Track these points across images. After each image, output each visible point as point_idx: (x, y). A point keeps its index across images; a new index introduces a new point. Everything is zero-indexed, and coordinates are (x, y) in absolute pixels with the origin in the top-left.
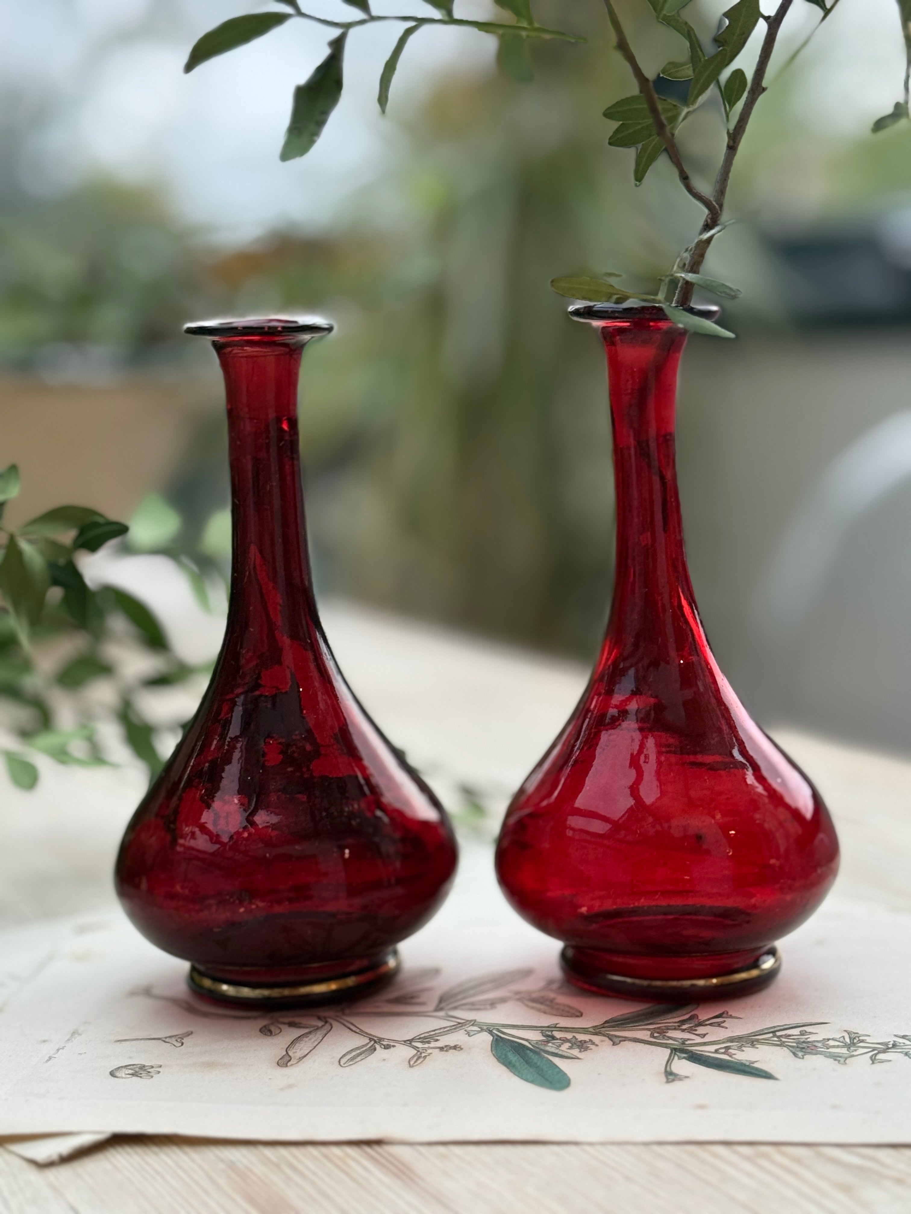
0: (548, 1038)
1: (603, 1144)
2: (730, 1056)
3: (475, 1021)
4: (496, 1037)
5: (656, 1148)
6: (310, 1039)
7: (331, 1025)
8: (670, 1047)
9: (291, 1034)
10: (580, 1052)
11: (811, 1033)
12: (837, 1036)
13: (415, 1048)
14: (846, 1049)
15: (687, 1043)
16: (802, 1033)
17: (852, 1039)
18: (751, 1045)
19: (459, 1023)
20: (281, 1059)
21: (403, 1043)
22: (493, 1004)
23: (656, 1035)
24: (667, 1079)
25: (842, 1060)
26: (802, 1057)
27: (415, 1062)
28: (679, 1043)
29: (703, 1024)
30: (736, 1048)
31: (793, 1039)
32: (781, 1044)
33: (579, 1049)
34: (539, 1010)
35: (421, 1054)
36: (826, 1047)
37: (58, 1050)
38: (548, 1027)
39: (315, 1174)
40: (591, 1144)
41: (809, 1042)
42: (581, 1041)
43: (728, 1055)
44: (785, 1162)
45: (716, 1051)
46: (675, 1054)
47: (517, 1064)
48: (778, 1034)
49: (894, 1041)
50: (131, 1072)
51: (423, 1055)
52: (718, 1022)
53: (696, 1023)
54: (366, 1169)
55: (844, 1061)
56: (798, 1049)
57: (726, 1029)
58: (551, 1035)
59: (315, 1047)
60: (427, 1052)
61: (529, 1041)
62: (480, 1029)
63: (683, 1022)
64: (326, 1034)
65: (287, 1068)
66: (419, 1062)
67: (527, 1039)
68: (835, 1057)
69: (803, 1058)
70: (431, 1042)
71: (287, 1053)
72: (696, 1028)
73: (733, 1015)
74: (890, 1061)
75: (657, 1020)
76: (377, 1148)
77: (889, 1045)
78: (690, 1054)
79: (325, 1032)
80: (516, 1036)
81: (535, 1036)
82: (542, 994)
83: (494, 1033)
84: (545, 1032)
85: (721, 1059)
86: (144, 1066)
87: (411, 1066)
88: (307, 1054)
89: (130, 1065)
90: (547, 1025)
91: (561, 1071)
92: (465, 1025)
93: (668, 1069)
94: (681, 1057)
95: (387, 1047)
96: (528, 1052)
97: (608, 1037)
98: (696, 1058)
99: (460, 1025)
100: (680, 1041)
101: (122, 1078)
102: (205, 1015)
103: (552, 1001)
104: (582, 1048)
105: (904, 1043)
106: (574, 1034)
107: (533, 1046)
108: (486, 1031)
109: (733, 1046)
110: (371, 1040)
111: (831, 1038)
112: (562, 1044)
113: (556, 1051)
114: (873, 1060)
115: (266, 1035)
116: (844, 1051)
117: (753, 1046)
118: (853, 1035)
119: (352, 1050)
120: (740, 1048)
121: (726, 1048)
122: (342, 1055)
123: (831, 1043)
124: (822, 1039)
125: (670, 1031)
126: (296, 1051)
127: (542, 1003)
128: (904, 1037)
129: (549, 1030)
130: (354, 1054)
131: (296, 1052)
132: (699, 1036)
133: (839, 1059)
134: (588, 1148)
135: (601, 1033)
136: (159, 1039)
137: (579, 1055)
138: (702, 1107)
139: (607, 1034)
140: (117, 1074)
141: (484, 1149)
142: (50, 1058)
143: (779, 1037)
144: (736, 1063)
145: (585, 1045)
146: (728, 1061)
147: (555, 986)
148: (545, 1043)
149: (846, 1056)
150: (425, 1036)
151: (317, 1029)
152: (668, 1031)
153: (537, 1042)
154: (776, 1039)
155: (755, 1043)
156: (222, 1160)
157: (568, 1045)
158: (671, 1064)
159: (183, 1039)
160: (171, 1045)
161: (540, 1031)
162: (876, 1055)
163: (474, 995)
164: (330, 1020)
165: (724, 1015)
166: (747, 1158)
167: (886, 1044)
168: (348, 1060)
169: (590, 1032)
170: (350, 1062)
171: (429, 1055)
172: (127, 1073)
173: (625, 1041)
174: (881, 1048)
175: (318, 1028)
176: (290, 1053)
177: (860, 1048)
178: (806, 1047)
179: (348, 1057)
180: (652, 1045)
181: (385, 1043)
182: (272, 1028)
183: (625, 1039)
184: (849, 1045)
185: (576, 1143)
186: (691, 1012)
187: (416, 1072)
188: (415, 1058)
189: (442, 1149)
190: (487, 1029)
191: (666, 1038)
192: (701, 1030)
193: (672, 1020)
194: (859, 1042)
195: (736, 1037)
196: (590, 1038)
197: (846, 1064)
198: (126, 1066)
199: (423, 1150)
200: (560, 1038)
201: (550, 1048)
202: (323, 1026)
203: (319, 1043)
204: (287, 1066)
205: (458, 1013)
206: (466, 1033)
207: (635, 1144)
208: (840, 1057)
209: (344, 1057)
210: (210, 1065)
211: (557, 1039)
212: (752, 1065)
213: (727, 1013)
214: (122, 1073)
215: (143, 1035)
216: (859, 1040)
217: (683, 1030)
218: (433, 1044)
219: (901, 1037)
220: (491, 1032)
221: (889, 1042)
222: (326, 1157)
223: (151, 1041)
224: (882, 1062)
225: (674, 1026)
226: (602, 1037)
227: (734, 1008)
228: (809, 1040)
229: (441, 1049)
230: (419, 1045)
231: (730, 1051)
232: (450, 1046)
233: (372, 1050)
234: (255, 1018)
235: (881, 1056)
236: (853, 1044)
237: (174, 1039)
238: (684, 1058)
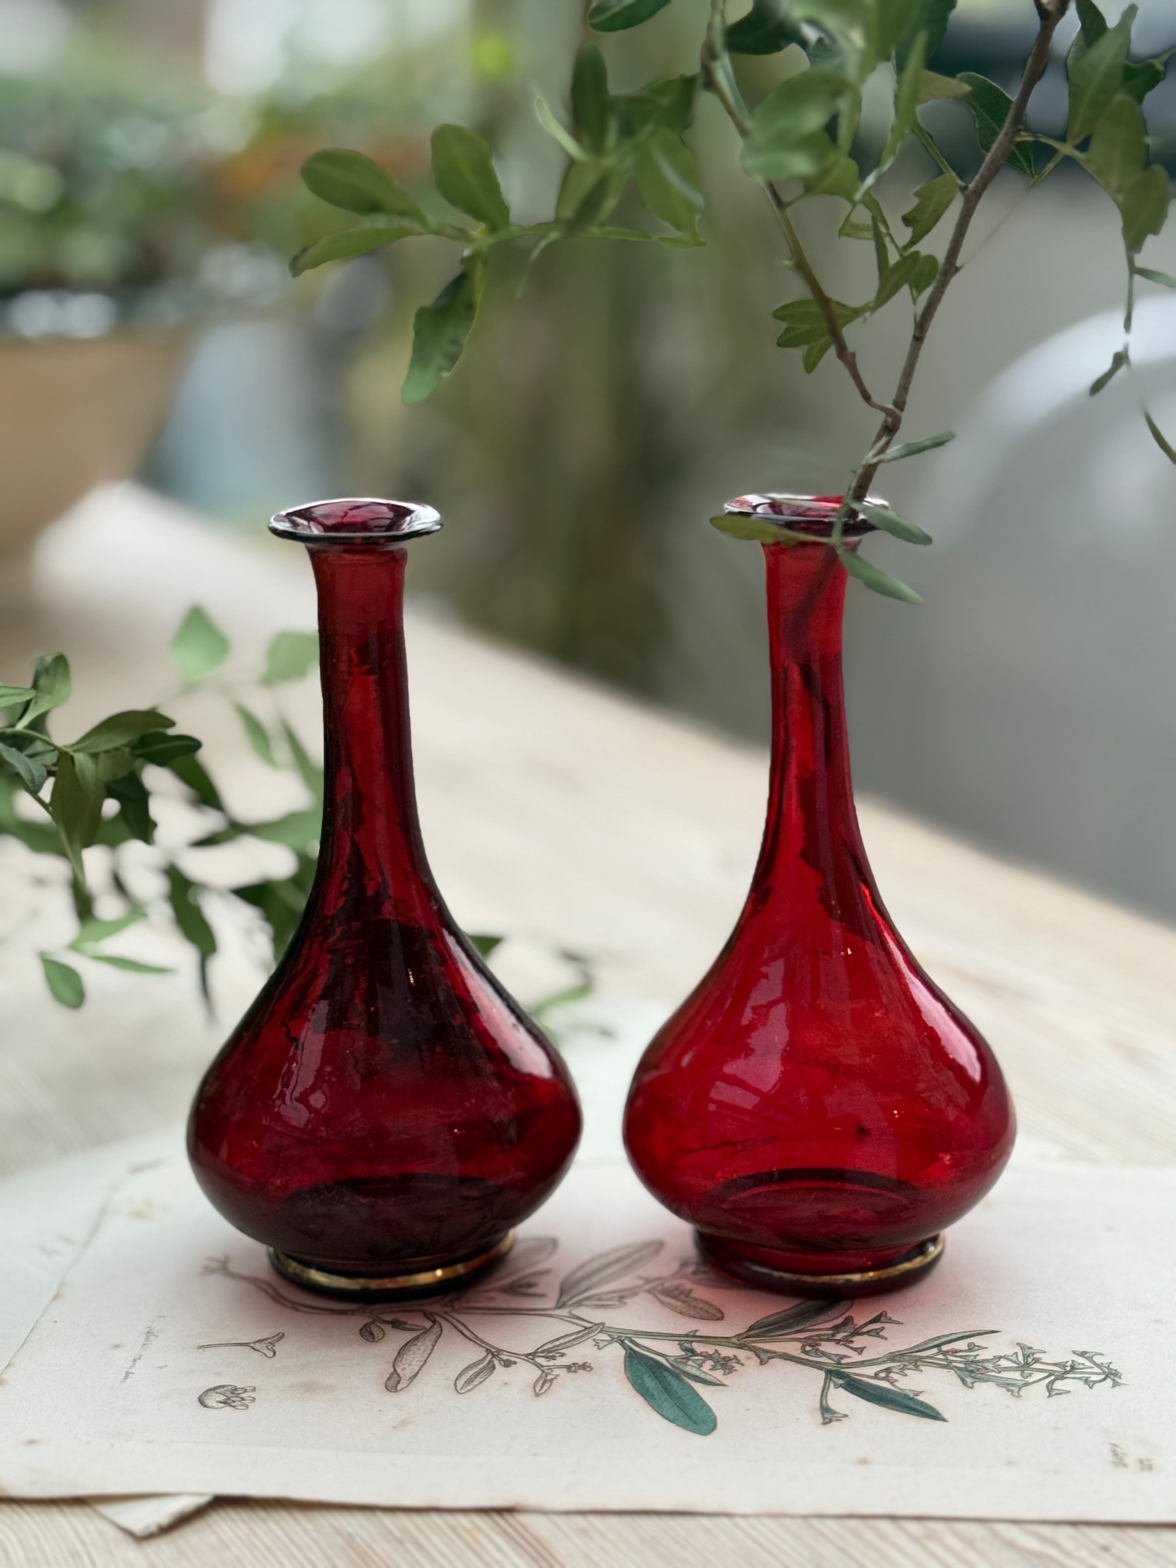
0: (687, 1352)
1: (758, 1516)
2: (892, 1384)
3: (603, 1324)
4: (629, 1351)
5: (815, 1522)
6: (419, 1349)
7: (441, 1327)
8: (825, 1368)
9: (396, 1339)
10: (725, 1374)
11: (980, 1348)
12: (1009, 1352)
13: (540, 1366)
14: (1019, 1373)
15: (844, 1361)
16: (971, 1348)
17: (1026, 1357)
18: (914, 1365)
19: (586, 1328)
20: (389, 1379)
21: (524, 1358)
22: (622, 1297)
23: (808, 1348)
24: (824, 1418)
25: (1015, 1389)
26: (971, 1385)
27: (541, 1388)
28: (834, 1362)
29: (860, 1332)
30: (898, 1371)
31: (961, 1357)
32: (948, 1365)
33: (723, 1370)
34: (674, 1309)
35: (546, 1376)
36: (998, 1370)
37: (135, 1360)
38: (686, 1336)
39: (443, 1554)
40: (744, 1516)
41: (978, 1362)
42: (724, 1358)
43: (889, 1381)
44: (958, 1546)
45: (876, 1376)
46: (831, 1380)
47: (655, 1393)
48: (945, 1348)
49: (1073, 1361)
50: (222, 1398)
51: (549, 1377)
52: (876, 1329)
53: (852, 1330)
54: (499, 1548)
55: (1018, 1392)
56: (966, 1373)
57: (884, 1340)
58: (690, 1347)
59: (425, 1361)
60: (553, 1373)
61: (667, 1358)
62: (609, 1339)
63: (837, 1329)
64: (436, 1341)
65: (397, 1394)
66: (545, 1388)
67: (665, 1355)
68: (1008, 1386)
69: (972, 1388)
70: (556, 1357)
71: (395, 1370)
72: (852, 1339)
73: (894, 1318)
74: (1069, 1392)
75: (806, 1325)
76: (508, 1517)
77: (1067, 1366)
78: (848, 1379)
79: (434, 1337)
80: (653, 1350)
81: (672, 1350)
82: (676, 1282)
83: (626, 1344)
84: (684, 1343)
85: (882, 1388)
86: (236, 1389)
87: (537, 1395)
88: (418, 1373)
89: (219, 1387)
90: (685, 1333)
91: (705, 1405)
92: (593, 1331)
93: (824, 1404)
94: (837, 1384)
95: (508, 1364)
96: (667, 1374)
97: (754, 1352)
98: (855, 1387)
99: (588, 1330)
100: (836, 1358)
101: (213, 1408)
102: (295, 1307)
103: (688, 1293)
104: (726, 1369)
105: (1083, 1364)
106: (717, 1348)
107: (671, 1365)
108: (616, 1341)
109: (894, 1367)
110: (488, 1351)
111: (1003, 1355)
112: (704, 1362)
113: (697, 1373)
114: (1050, 1388)
115: (368, 1340)
116: (1017, 1375)
117: (917, 1368)
118: (1027, 1350)
119: (468, 1368)
120: (902, 1371)
121: (887, 1371)
122: (457, 1374)
123: (1004, 1363)
124: (992, 1358)
125: (824, 1343)
126: (404, 1366)
127: (675, 1297)
128: (1083, 1354)
129: (688, 1341)
130: (471, 1373)
131: (405, 1368)
132: (855, 1351)
133: (1013, 1388)
134: (739, 1521)
135: (746, 1346)
136: (246, 1344)
137: (724, 1380)
138: (863, 1462)
139: (753, 1347)
140: (208, 1402)
141: (627, 1519)
142: (127, 1374)
143: (945, 1353)
144: (898, 1394)
145: (729, 1364)
146: (888, 1391)
147: (691, 1269)
148: (685, 1361)
149: (1020, 1383)
150: (549, 1349)
151: (425, 1333)
152: (821, 1342)
153: (677, 1358)
154: (941, 1356)
155: (919, 1363)
156: (339, 1533)
157: (709, 1364)
158: (827, 1394)
159: (274, 1346)
160: (262, 1355)
161: (678, 1342)
162: (1052, 1382)
163: (599, 1283)
164: (438, 1318)
165: (883, 1319)
166: (915, 1539)
167: (1062, 1365)
168: (466, 1382)
169: (734, 1344)
170: (467, 1386)
171: (556, 1378)
172: (218, 1399)
173: (773, 1357)
174: (1058, 1371)
175: (426, 1331)
176: (399, 1371)
177: (1036, 1371)
178: (975, 1370)
179: (465, 1378)
180: (805, 1364)
181: (504, 1358)
182: (375, 1330)
183: (774, 1355)
184: (1023, 1366)
185: (728, 1515)
186: (845, 1313)
187: (543, 1402)
188: (541, 1382)
189: (580, 1521)
190: (617, 1338)
191: (819, 1354)
192: (858, 1341)
193: (824, 1325)
194: (1034, 1361)
195: (897, 1354)
196: (734, 1354)
197: (1020, 1396)
198: (215, 1388)
199: (560, 1520)
200: (702, 1352)
201: (691, 1367)
202: (431, 1327)
203: (430, 1354)
204: (396, 1391)
205: (581, 1312)
206: (595, 1343)
207: (793, 1517)
208: (1013, 1385)
209: (460, 1377)
210: (309, 1388)
211: (697, 1355)
212: (916, 1397)
213: (886, 1314)
214: (212, 1400)
215: (227, 1338)
216: (1034, 1359)
217: (838, 1342)
218: (559, 1361)
219: (1079, 1353)
220: (622, 1343)
221: (1067, 1362)
222: (453, 1528)
223: (237, 1347)
224: (1060, 1394)
225: (828, 1335)
226: (747, 1351)
227: (892, 1306)
228: (978, 1358)
229: (568, 1368)
230: (542, 1361)
231: (892, 1375)
232: (578, 1364)
233: (490, 1368)
234: (352, 1312)
235: (1058, 1385)
236: (1027, 1365)
237: (264, 1345)
238: (841, 1386)
